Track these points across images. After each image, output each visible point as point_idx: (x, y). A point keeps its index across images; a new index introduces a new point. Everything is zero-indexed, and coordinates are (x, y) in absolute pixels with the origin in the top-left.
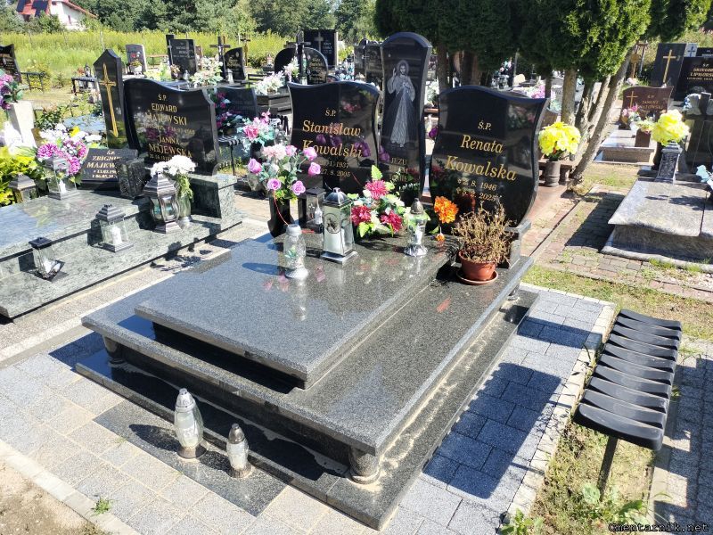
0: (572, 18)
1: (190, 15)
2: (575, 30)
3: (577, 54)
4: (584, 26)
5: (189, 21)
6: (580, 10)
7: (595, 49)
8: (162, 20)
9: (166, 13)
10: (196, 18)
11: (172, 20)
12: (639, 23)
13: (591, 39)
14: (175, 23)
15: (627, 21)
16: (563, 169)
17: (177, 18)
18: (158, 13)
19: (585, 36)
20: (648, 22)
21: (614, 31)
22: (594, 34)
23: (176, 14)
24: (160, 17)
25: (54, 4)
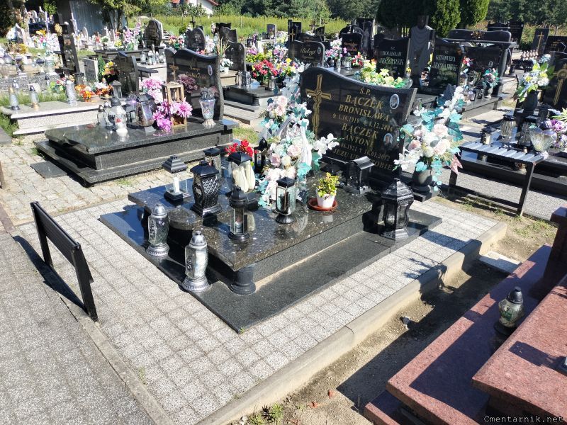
0: (434, 18)
1: (287, 6)
2: (434, 22)
5: (285, 10)
7: (442, 28)
8: (268, 9)
9: (271, 4)
10: (290, 8)
11: (274, 9)
12: (456, 19)
13: (440, 24)
14: (277, 10)
17: (278, 8)
19: (437, 23)
20: (460, 19)
21: (447, 22)
23: (277, 4)
24: (267, 6)
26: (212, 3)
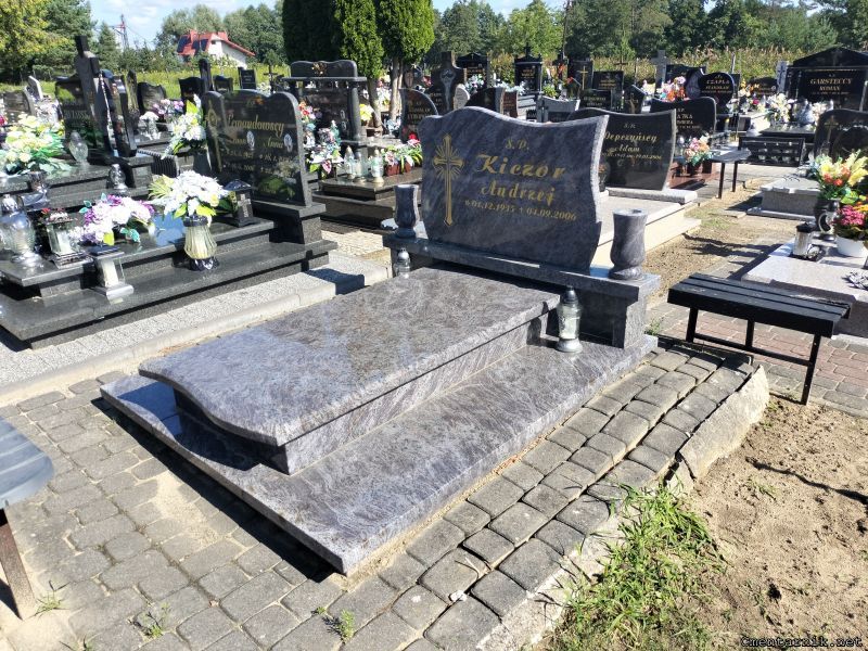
25: (213, 42)
26: (245, 53)
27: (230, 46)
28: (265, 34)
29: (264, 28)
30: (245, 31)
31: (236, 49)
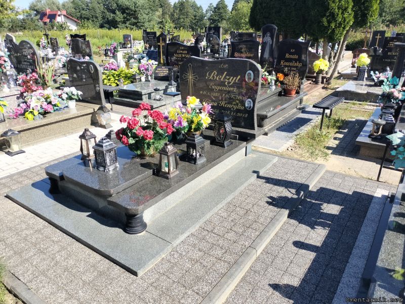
0: (325, 19)
1: (135, 21)
2: (326, 24)
3: (327, 32)
4: (329, 22)
5: (135, 24)
6: (328, 17)
7: (333, 30)
8: (121, 24)
9: (123, 20)
10: (138, 22)
12: (349, 21)
13: (332, 27)
14: (127, 24)
15: (345, 20)
16: (323, 78)
18: (119, 20)
19: (329, 26)
20: (353, 20)
21: (340, 24)
22: (333, 25)
23: (128, 20)
25: (59, 16)
26: (76, 22)
27: (68, 18)
28: (84, 12)
29: (83, 9)
30: (74, 10)
31: (71, 19)
